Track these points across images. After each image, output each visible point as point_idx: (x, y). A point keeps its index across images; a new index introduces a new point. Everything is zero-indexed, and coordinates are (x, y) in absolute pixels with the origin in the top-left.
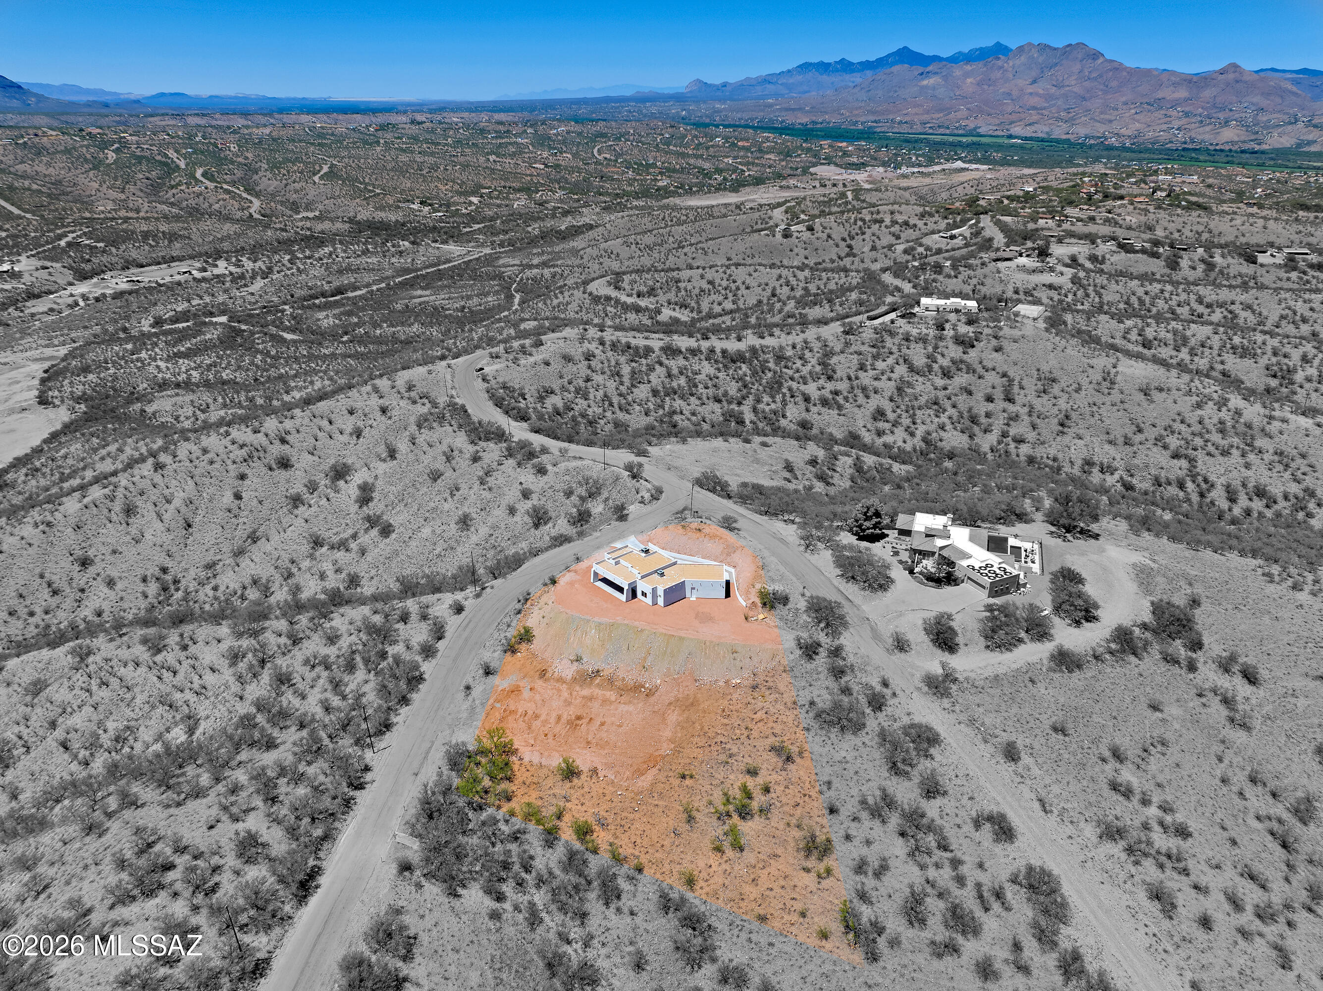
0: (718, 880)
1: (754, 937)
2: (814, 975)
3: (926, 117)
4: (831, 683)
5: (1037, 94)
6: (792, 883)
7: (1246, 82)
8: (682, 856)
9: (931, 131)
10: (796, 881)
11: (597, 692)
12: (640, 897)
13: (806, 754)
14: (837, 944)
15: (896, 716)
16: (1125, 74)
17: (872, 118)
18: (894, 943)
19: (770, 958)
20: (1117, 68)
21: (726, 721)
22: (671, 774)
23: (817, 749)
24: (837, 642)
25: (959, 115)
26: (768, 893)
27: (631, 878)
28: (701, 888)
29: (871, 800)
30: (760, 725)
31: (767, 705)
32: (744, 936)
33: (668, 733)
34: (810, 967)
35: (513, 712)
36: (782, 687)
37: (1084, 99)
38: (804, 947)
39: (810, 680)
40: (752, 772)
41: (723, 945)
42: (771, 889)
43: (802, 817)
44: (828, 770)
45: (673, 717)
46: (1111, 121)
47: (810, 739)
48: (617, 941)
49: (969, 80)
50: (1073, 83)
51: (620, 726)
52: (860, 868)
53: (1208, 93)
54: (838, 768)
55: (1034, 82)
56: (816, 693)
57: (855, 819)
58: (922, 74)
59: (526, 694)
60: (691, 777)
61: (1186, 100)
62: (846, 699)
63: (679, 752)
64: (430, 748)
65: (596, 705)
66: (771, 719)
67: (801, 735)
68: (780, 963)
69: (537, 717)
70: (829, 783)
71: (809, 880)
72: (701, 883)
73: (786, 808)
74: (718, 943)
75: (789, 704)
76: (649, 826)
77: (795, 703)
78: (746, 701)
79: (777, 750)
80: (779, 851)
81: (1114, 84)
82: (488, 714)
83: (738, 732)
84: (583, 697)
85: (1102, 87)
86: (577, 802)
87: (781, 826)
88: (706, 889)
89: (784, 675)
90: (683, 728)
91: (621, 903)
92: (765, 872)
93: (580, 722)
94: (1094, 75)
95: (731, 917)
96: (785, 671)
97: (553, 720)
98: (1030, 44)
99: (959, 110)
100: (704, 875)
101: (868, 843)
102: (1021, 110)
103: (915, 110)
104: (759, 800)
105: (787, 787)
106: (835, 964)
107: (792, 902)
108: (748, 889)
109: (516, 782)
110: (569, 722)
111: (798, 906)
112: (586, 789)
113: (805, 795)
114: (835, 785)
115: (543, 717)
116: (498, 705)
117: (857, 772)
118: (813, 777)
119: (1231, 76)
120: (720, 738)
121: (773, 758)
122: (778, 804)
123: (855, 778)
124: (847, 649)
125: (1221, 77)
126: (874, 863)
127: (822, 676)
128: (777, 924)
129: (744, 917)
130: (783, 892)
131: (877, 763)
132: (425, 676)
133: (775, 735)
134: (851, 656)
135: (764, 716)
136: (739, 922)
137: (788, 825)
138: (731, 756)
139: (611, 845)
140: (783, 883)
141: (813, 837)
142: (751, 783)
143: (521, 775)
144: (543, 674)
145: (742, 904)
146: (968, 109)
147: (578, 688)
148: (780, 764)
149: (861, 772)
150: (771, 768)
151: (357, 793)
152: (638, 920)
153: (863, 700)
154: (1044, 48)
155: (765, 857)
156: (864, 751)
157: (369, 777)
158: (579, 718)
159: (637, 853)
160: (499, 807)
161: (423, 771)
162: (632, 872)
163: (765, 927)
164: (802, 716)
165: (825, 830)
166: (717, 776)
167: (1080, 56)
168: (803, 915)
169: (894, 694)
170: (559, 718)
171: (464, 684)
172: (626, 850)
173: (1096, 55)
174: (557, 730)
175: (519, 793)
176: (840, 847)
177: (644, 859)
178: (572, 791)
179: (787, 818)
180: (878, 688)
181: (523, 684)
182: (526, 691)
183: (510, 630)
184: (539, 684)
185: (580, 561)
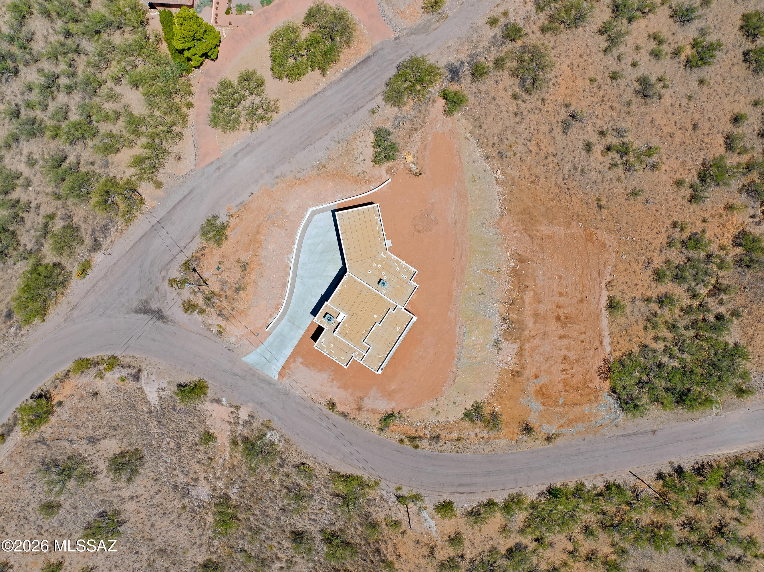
0: (673, 163)
1: (706, 132)
2: (724, 89)
4: (490, 79)
6: (670, 108)
8: (661, 194)
10: (668, 105)
11: (528, 311)
12: (693, 218)
13: (567, 101)
14: (705, 73)
15: (525, 15)
18: (703, 33)
19: (717, 119)
21: (542, 179)
22: (599, 218)
23: (562, 91)
24: (444, 71)
26: (678, 125)
27: (682, 230)
28: (681, 175)
29: (604, 45)
30: (542, 145)
31: (521, 141)
32: (706, 139)
33: (561, 231)
34: (719, 90)
35: (566, 383)
36: (497, 128)
38: (709, 96)
39: (488, 100)
40: (588, 147)
41: (712, 153)
42: (676, 122)
43: (621, 103)
44: (579, 81)
45: (544, 229)
47: (552, 97)
48: (721, 227)
51: (560, 277)
52: (656, 55)
54: (578, 72)
56: (502, 93)
57: (619, 58)
59: (543, 379)
60: (598, 200)
62: (509, 64)
63: (578, 216)
64: (624, 436)
65: (541, 308)
66: (535, 136)
67: (549, 107)
68: (720, 113)
69: (565, 358)
70: (592, 80)
71: (667, 93)
72: (678, 175)
73: (615, 115)
74: (711, 157)
75: (518, 119)
76: (644, 225)
77: (516, 114)
78: (519, 163)
79: (566, 127)
80: (649, 118)
82: (573, 405)
83: (551, 166)
84: (535, 322)
86: (635, 291)
87: (630, 118)
88: (681, 171)
89: (484, 127)
90: (555, 218)
91: (699, 232)
92: (664, 128)
93: (563, 316)
95: (696, 150)
96: (480, 126)
97: (564, 342)
100: (672, 174)
101: (637, 48)
104: (612, 140)
105: (597, 117)
106: (717, 75)
107: (682, 107)
108: (677, 139)
109: (631, 348)
110: (564, 326)
111: (684, 102)
112: (624, 287)
113: (603, 101)
114: (592, 76)
115: (564, 352)
116: (561, 401)
117: (581, 56)
118: (587, 94)
120: (560, 182)
121: (573, 131)
122: (612, 123)
123: (585, 57)
124: (452, 60)
126: (653, 45)
127: (483, 88)
128: (697, 116)
129: (695, 140)
130: (676, 114)
131: (571, 37)
132: (545, 488)
133: (551, 131)
134: (459, 56)
135: (533, 143)
136: (699, 144)
137: (628, 113)
138: (575, 168)
139: (661, 251)
140: (670, 114)
141: (636, 92)
142: (598, 149)
143: (625, 346)
144: (515, 374)
145: (687, 143)
147: (526, 333)
148: (577, 124)
149: (580, 52)
150: (582, 132)
151: (687, 468)
152: (707, 215)
153: (510, 46)
155: (654, 130)
156: (560, 48)
157: (667, 470)
158: (558, 318)
159: (665, 229)
160: (655, 351)
161: (649, 428)
162: (678, 230)
163: (700, 125)
164: (529, 106)
165: (630, 83)
166: (594, 178)
168: (690, 98)
169: (505, 14)
170: (561, 337)
171: (546, 445)
172: (663, 239)
174: (575, 334)
175: (638, 341)
176: (641, 71)
177: (668, 223)
178: (627, 297)
179: (623, 114)
180: (497, 31)
181: (532, 389)
182: (540, 382)
183: (465, 436)
184: (529, 372)
185: (332, 405)
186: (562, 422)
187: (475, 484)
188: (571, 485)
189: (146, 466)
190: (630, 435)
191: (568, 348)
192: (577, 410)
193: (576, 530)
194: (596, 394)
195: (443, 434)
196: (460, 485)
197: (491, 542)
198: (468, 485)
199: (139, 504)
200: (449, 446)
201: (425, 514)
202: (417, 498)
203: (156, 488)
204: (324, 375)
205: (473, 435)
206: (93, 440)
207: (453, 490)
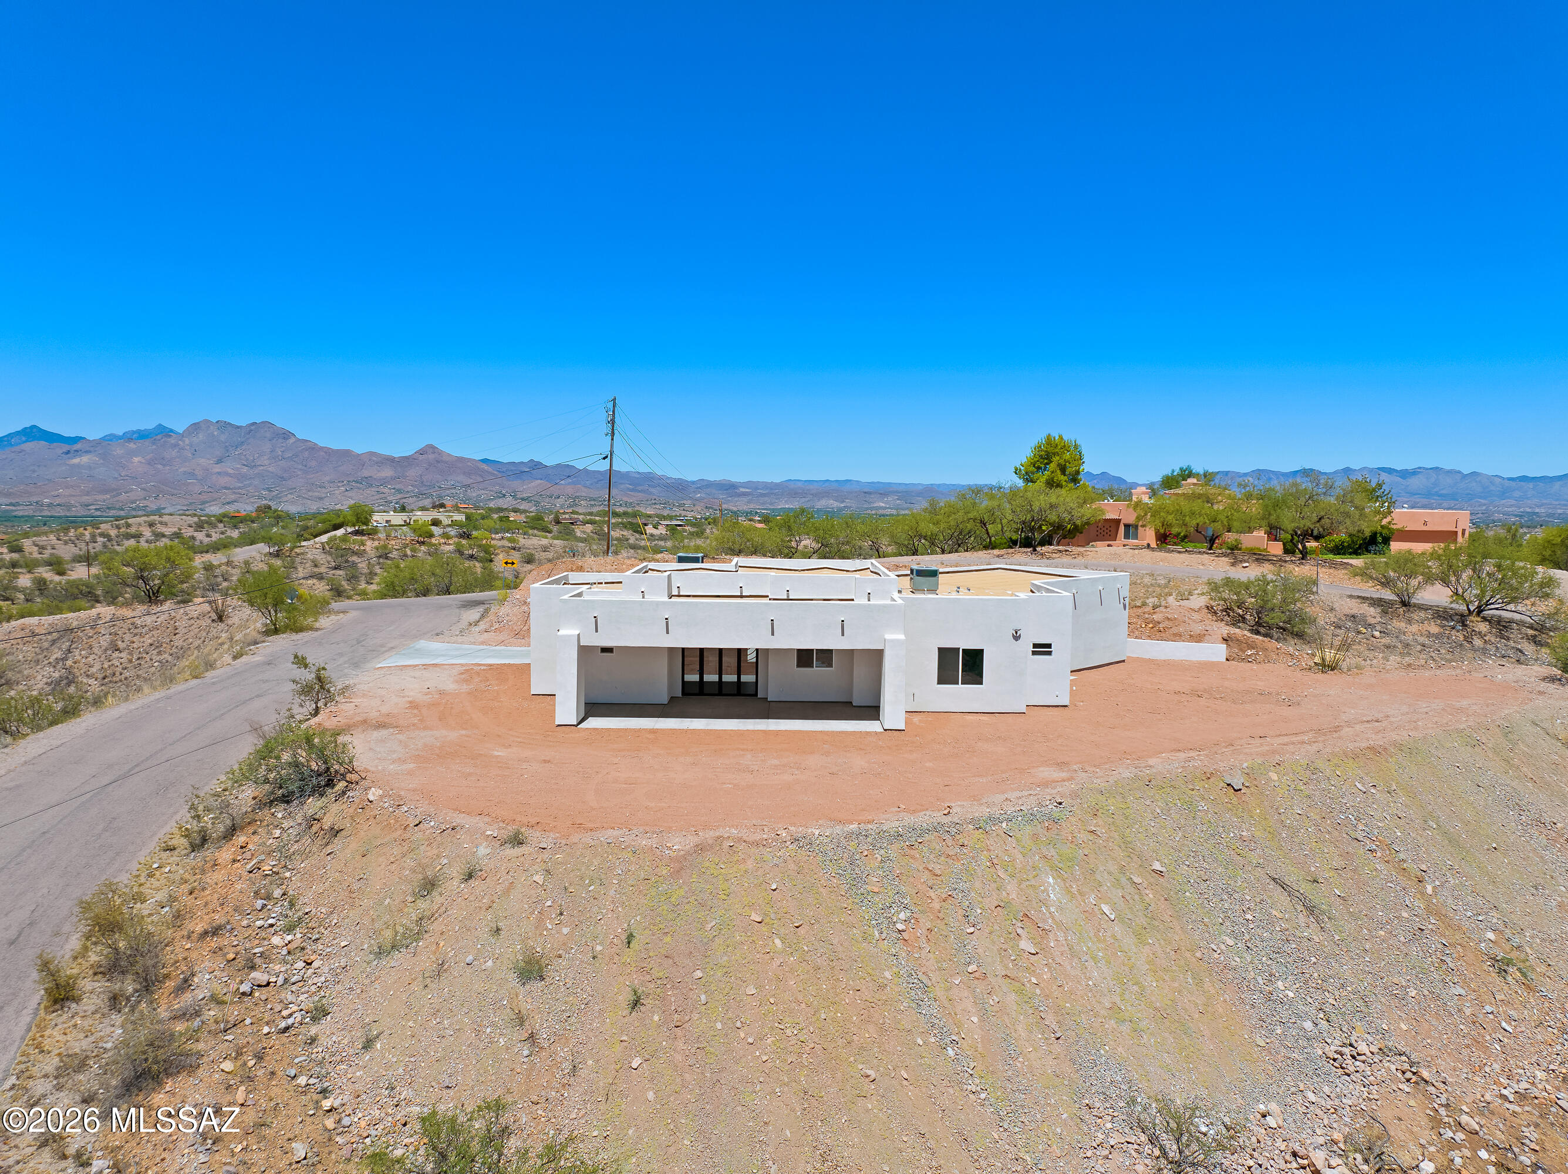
3: (85, 499)
5: (227, 474)
7: (446, 462)
9: (98, 513)
16: (322, 453)
17: (8, 501)
20: (313, 448)
25: (132, 496)
37: (283, 478)
46: (321, 499)
49: (136, 460)
50: (266, 462)
53: (412, 473)
55: (220, 461)
58: (68, 452)
61: (393, 478)
81: (313, 463)
85: (300, 467)
94: (288, 455)
98: (207, 421)
99: (132, 490)
102: (210, 490)
103: (68, 492)
119: (431, 457)
125: (421, 457)
146: (144, 489)
154: (223, 426)
167: (268, 435)
173: (286, 435)
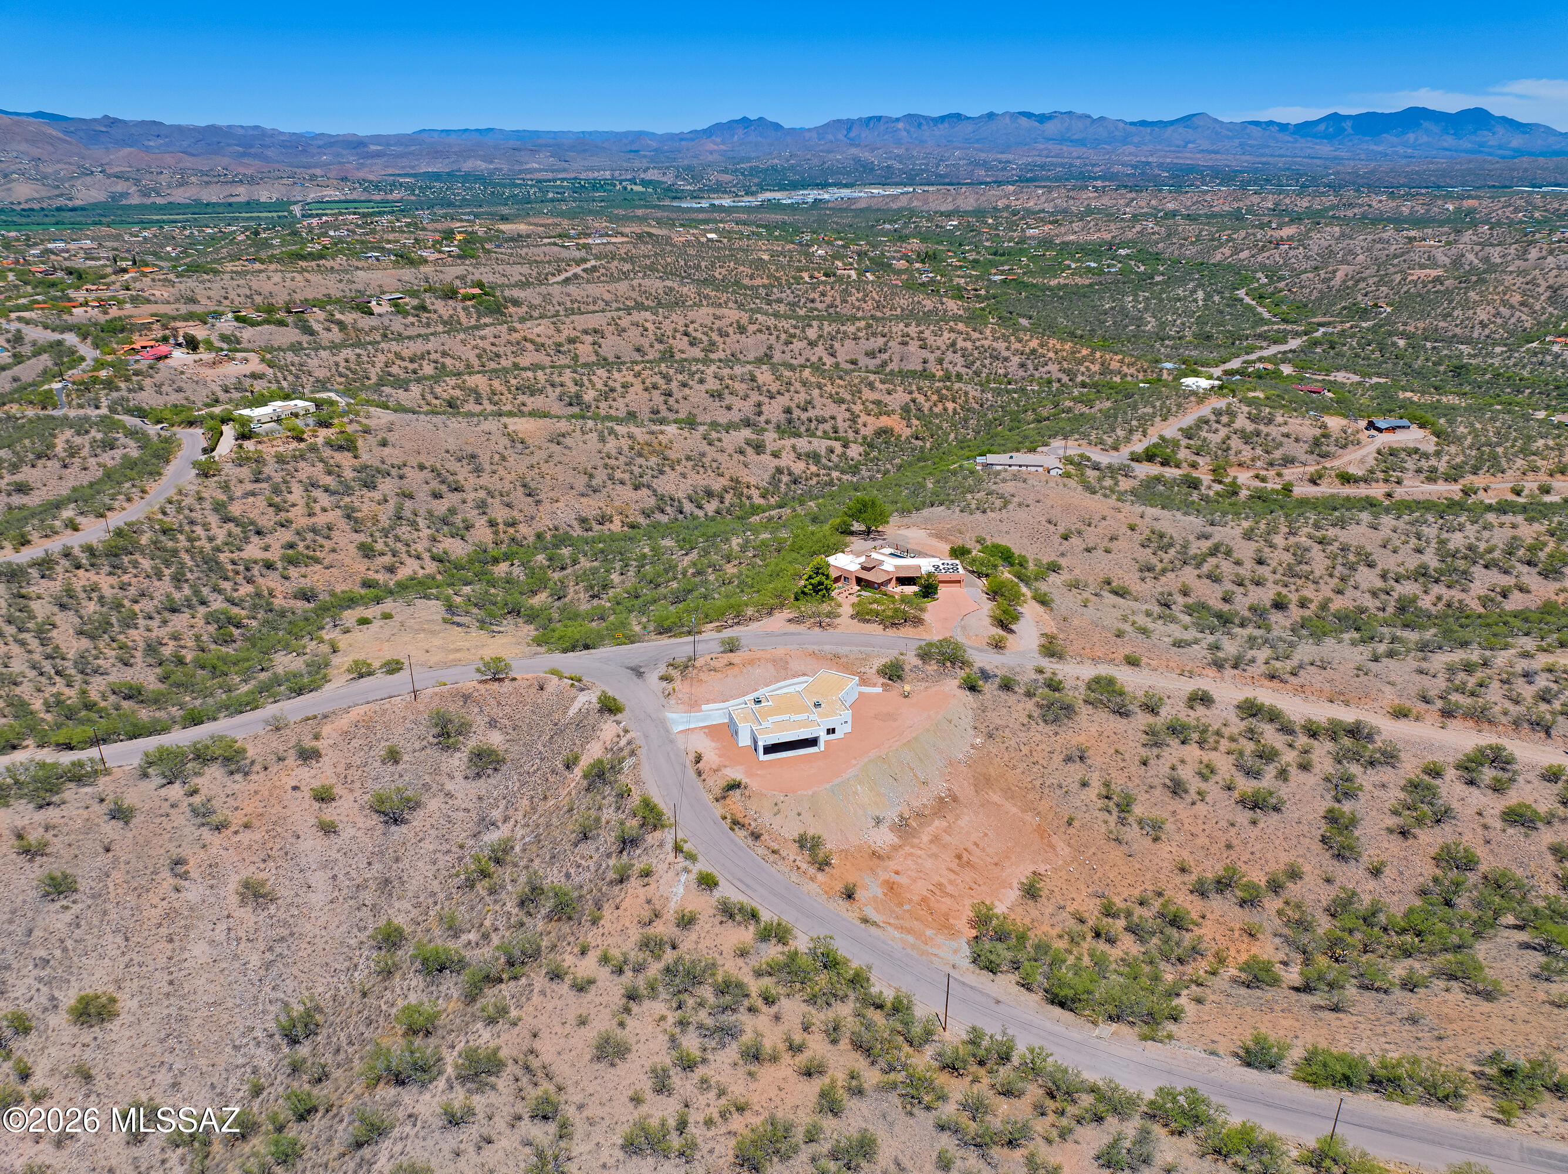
4: (1013, 697)
11: (931, 831)
13: (1082, 747)
21: (1019, 771)
22: (1063, 830)
23: (1081, 740)
24: (977, 669)
26: (1207, 833)
29: (1145, 741)
30: (1035, 754)
31: (1016, 740)
33: (1012, 809)
35: (925, 900)
36: (999, 722)
39: (1003, 705)
40: (1085, 784)
43: (1143, 782)
44: (1103, 745)
45: (996, 798)
47: (1066, 737)
54: (1105, 740)
56: (1019, 709)
57: (1157, 757)
59: (902, 880)
62: (1038, 700)
63: (1039, 813)
65: (948, 839)
66: (1033, 746)
67: (1060, 740)
69: (941, 885)
70: (1118, 752)
73: (1130, 785)
75: (1023, 729)
76: (1116, 868)
77: (1024, 726)
78: (1003, 749)
82: (918, 920)
83: (1035, 770)
84: (932, 842)
86: (1069, 903)
87: (1147, 796)
89: (987, 714)
90: (1012, 799)
93: (965, 859)
96: (984, 712)
97: (950, 875)
100: (1178, 859)
105: (1109, 774)
109: (1027, 934)
110: (961, 866)
112: (1056, 890)
114: (1121, 750)
115: (943, 881)
116: (907, 907)
118: (1107, 756)
120: (1037, 784)
121: (1075, 766)
122: (1124, 787)
124: (989, 668)
127: (1003, 698)
133: (1052, 753)
134: (998, 670)
135: (1027, 748)
137: (1147, 792)
138: (1060, 787)
142: (1095, 791)
143: (1021, 928)
144: (876, 855)
147: (916, 841)
148: (1083, 765)
150: (1084, 772)
153: (1047, 692)
158: (959, 857)
161: (994, 995)
164: (1040, 729)
166: (1077, 805)
170: (950, 870)
171: (857, 922)
174: (968, 879)
175: (1043, 936)
178: (1053, 900)
179: (1140, 789)
180: (1040, 678)
181: (884, 876)
182: (897, 878)
183: (784, 853)
184: (892, 865)
185: (698, 759)
186: (892, 921)
187: (755, 891)
188: (855, 964)
189: (489, 781)
190: (964, 984)
191: (951, 882)
192: (916, 925)
193: (820, 1017)
194: (953, 933)
195: (765, 837)
196: (741, 881)
197: (716, 955)
198: (747, 886)
199: (443, 806)
200: (761, 851)
201: (683, 877)
202: (691, 857)
203: (470, 806)
204: (713, 744)
205: (792, 858)
206: (493, 724)
207: (730, 878)
